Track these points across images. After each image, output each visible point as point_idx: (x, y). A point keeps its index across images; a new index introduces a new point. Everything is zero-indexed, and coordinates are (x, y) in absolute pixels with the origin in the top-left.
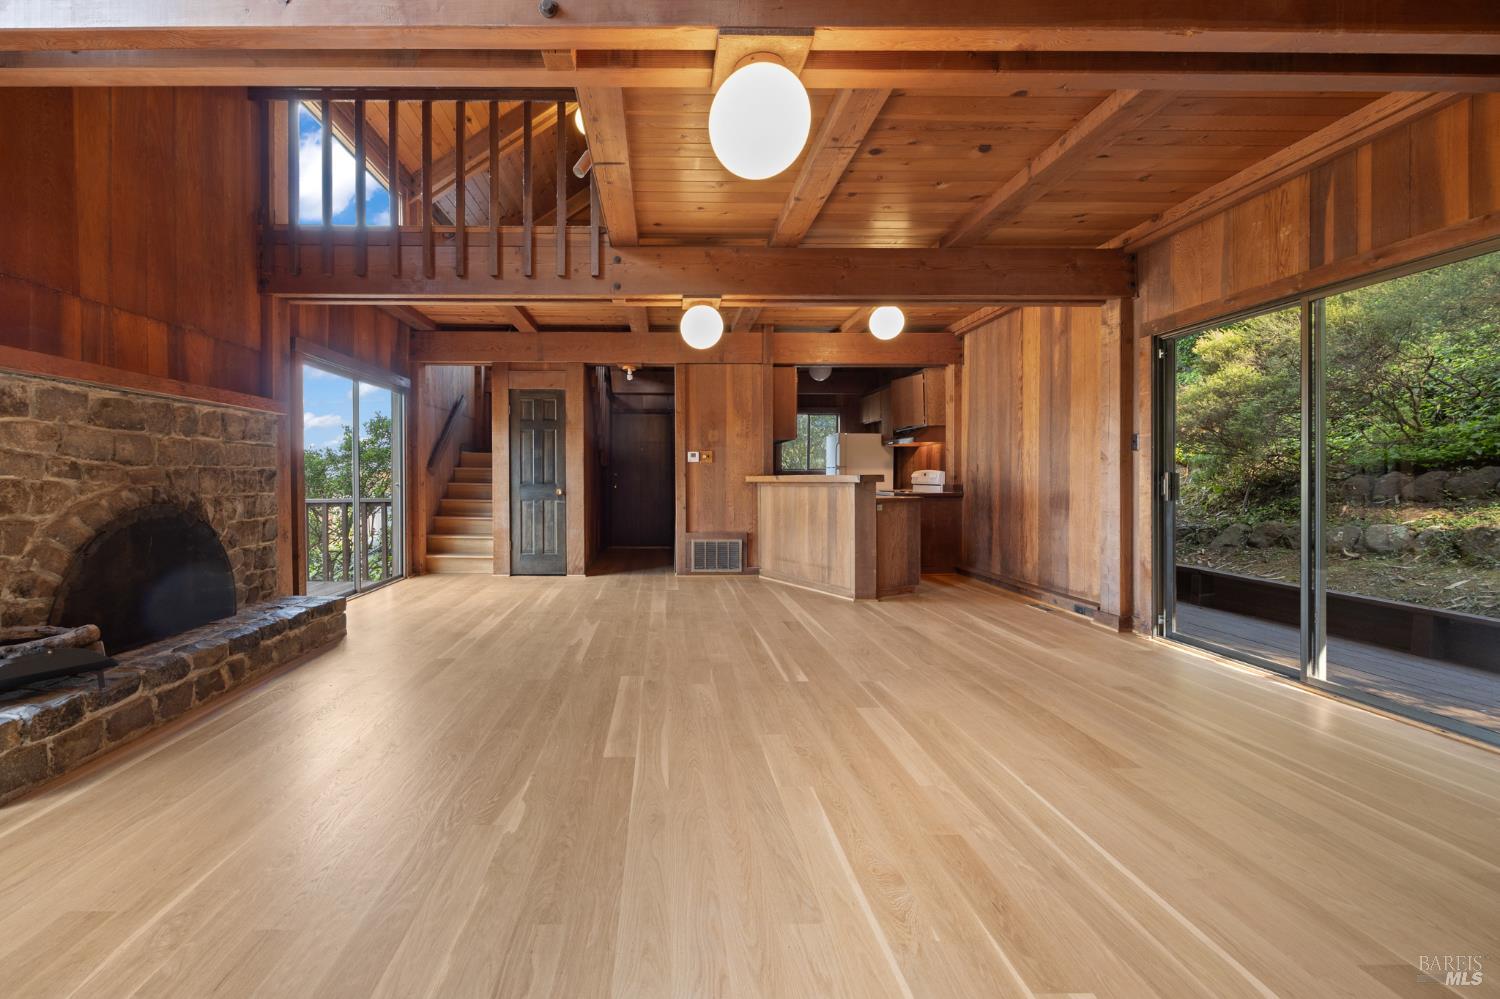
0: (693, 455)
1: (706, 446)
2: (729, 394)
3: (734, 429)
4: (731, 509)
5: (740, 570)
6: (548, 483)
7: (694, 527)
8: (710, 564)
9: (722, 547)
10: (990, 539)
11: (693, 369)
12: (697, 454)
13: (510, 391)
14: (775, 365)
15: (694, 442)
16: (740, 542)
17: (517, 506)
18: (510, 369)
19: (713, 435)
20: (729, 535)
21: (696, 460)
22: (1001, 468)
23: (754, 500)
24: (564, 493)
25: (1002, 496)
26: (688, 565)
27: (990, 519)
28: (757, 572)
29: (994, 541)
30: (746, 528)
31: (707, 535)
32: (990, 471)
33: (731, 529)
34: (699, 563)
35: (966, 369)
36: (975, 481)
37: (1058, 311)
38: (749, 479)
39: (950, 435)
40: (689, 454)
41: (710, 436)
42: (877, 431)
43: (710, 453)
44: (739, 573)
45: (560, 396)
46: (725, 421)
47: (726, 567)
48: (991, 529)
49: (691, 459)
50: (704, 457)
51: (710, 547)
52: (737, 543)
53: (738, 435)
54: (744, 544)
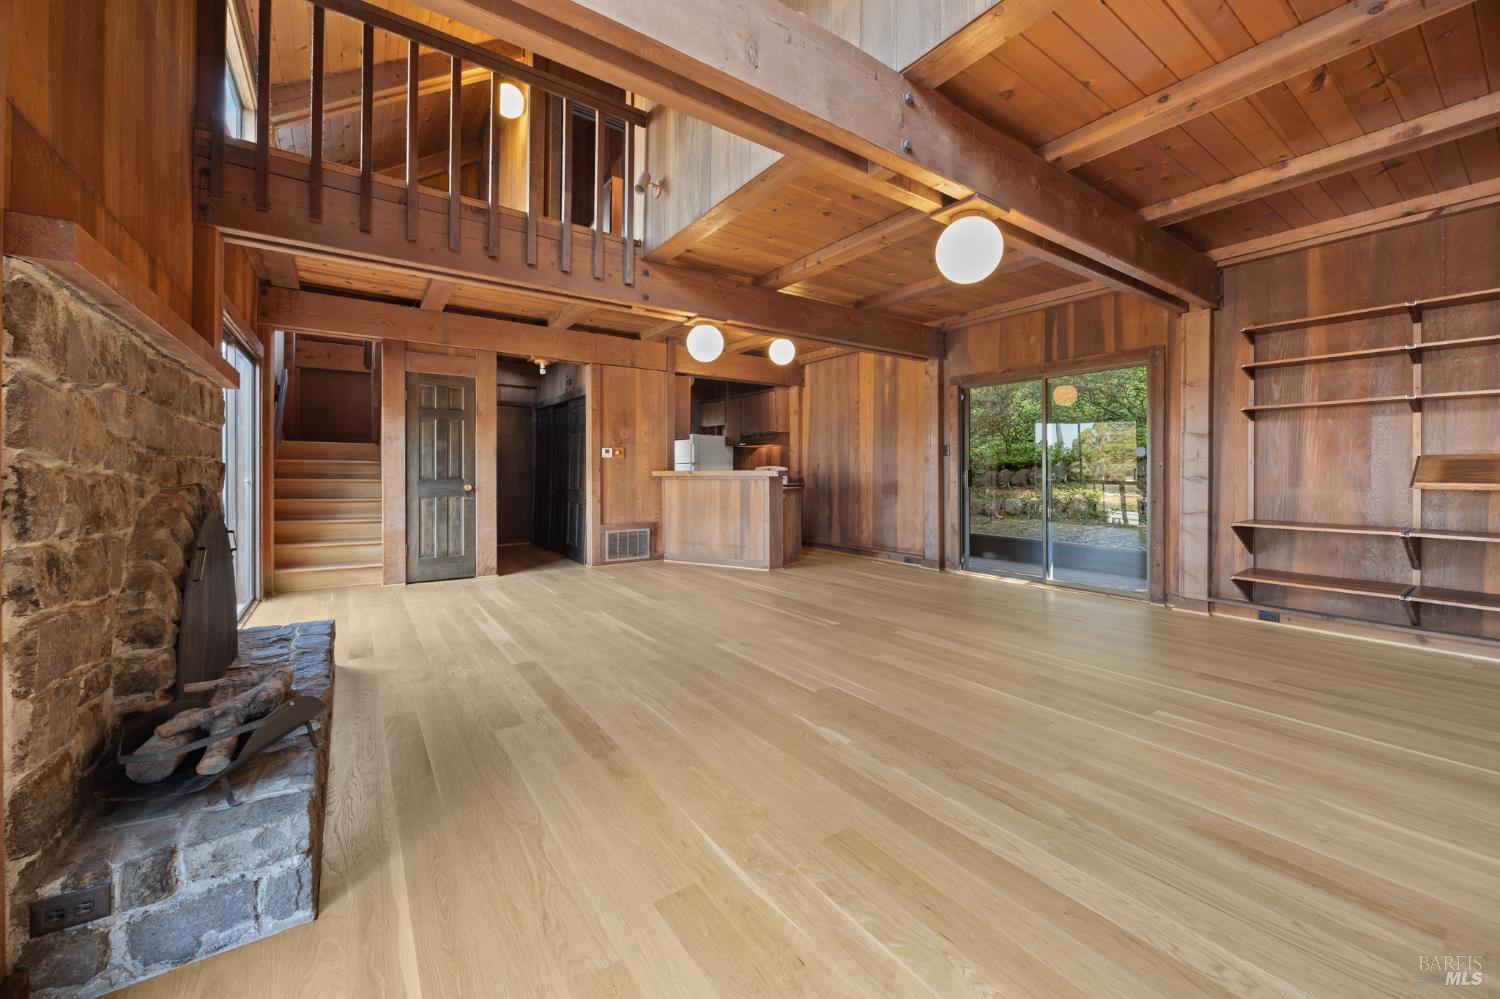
0: (607, 451)
1: (618, 443)
2: (638, 398)
3: (643, 427)
4: (640, 501)
5: (648, 556)
6: (452, 479)
7: (607, 520)
8: (623, 553)
9: (633, 536)
10: (830, 517)
11: (607, 369)
12: (611, 450)
13: (406, 373)
14: (677, 374)
15: (608, 439)
16: (648, 530)
17: (415, 504)
18: (407, 349)
19: (624, 433)
20: (639, 525)
21: (610, 455)
22: (841, 466)
23: (659, 492)
24: (474, 490)
25: (841, 487)
26: (602, 555)
27: (830, 503)
28: (661, 557)
29: (833, 519)
30: (651, 518)
31: (620, 526)
32: (830, 468)
33: (640, 519)
34: (612, 553)
35: (807, 390)
36: (815, 475)
37: (888, 359)
38: (655, 474)
39: (793, 439)
40: (604, 450)
41: (621, 435)
42: (720, 433)
43: (622, 449)
44: (648, 560)
45: (470, 385)
46: (635, 420)
47: (636, 555)
48: (831, 510)
49: (604, 455)
50: (617, 453)
51: (623, 537)
52: (646, 532)
53: (646, 434)
54: (651, 532)
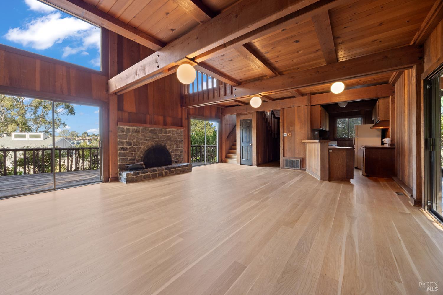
0: (285, 134)
1: (289, 131)
2: (296, 117)
3: (298, 126)
4: (297, 150)
5: (300, 169)
6: (248, 142)
7: (286, 155)
8: (290, 166)
9: (294, 161)
11: (285, 110)
12: (286, 134)
13: (240, 120)
14: (312, 106)
15: (286, 130)
16: (300, 160)
17: (242, 148)
18: (240, 115)
19: (291, 128)
20: (296, 158)
21: (286, 136)
23: (304, 148)
24: (252, 145)
26: (283, 166)
28: (305, 170)
30: (302, 156)
31: (289, 157)
33: (296, 156)
34: (287, 166)
35: (396, 97)
38: (303, 141)
39: (390, 123)
40: (284, 134)
41: (290, 129)
43: (290, 134)
44: (299, 170)
45: (251, 120)
46: (295, 124)
47: (295, 168)
49: (284, 136)
50: (288, 135)
51: (290, 161)
52: (299, 161)
53: (299, 128)
54: (300, 161)
